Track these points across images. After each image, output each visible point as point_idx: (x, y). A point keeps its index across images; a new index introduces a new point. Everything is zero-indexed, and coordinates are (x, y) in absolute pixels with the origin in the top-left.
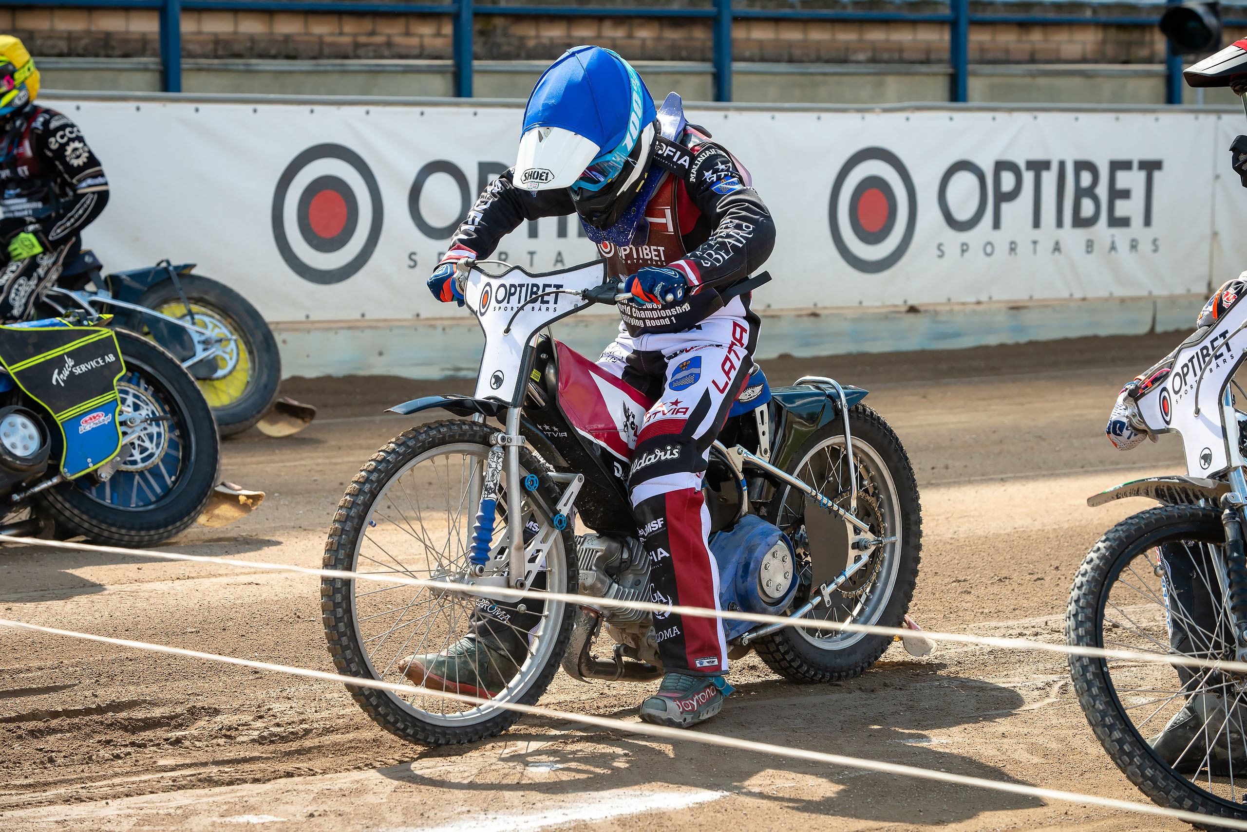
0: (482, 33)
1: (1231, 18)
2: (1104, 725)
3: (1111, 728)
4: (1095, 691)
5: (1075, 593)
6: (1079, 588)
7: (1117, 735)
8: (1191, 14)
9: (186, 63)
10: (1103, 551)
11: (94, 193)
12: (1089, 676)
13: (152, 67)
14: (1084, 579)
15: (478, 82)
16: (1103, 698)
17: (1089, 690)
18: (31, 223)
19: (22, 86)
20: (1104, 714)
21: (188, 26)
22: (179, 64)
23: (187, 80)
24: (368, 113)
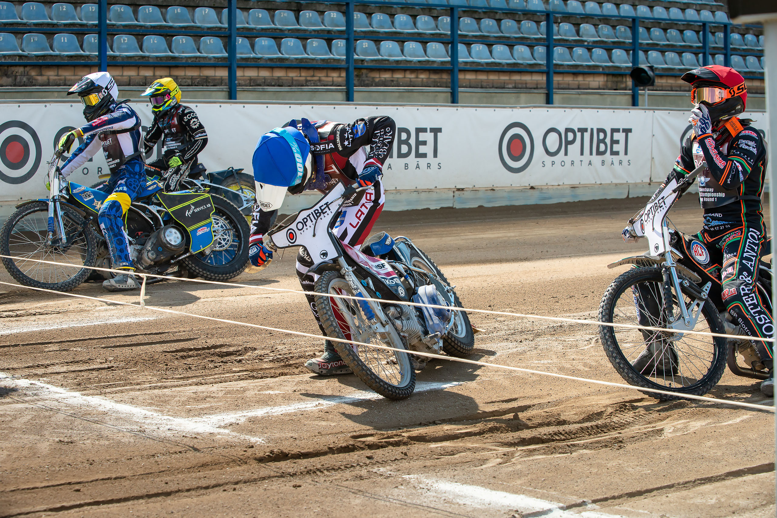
0: (357, 76)
1: (657, 72)
2: (613, 357)
3: (615, 358)
4: (609, 343)
5: (602, 304)
6: (604, 302)
7: (618, 360)
8: (643, 70)
9: (239, 88)
10: (613, 286)
11: (201, 139)
12: (607, 337)
13: (225, 90)
14: (605, 298)
15: (356, 95)
16: (612, 346)
17: (607, 343)
18: (178, 152)
19: (174, 97)
20: (612, 352)
21: (239, 73)
22: (236, 88)
23: (238, 95)
24: (312, 108)
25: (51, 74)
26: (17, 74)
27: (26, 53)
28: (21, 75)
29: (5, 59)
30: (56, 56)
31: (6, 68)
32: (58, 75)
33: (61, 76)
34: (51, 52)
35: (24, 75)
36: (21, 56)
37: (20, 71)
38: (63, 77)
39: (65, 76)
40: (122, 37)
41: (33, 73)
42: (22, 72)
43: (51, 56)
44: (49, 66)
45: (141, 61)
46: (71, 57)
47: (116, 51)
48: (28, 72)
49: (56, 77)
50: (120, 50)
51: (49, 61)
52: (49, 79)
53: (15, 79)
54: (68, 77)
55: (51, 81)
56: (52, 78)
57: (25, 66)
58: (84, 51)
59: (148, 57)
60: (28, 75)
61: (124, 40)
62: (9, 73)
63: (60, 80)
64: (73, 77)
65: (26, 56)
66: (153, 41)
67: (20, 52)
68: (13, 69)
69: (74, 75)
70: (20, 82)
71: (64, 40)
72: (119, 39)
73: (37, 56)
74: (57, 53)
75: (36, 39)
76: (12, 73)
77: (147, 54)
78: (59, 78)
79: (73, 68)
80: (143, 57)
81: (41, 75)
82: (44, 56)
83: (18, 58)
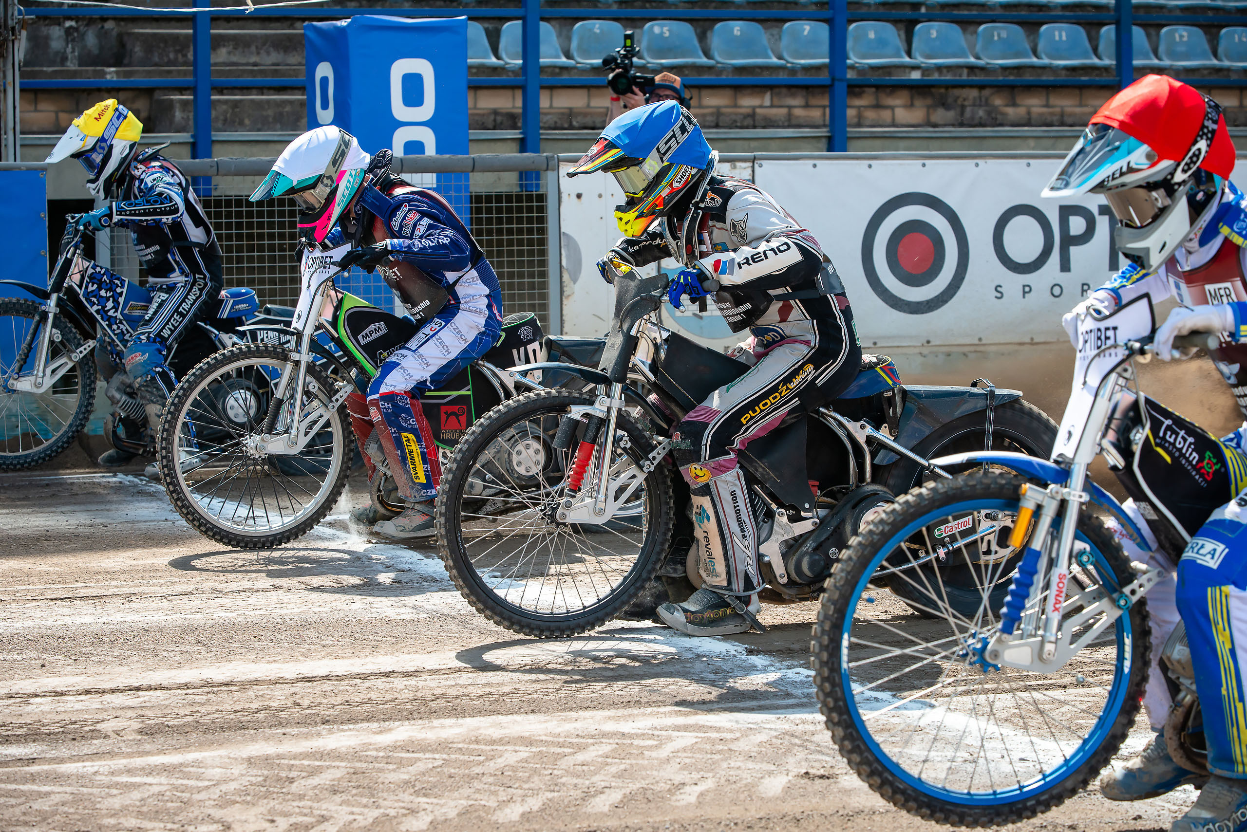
25: (1034, 104)
26: (966, 103)
27: (981, 63)
28: (974, 105)
29: (941, 74)
30: (1044, 68)
31: (943, 90)
32: (1047, 106)
33: (1053, 107)
34: (1034, 60)
35: (980, 106)
36: (972, 68)
37: (971, 97)
38: (1058, 110)
39: (1062, 107)
40: (1176, 30)
41: (998, 101)
42: (974, 98)
43: (1033, 67)
44: (1030, 88)
45: (1214, 77)
46: (1073, 69)
47: (1164, 57)
48: (987, 100)
49: (1044, 110)
50: (1173, 55)
51: (1028, 78)
52: (1029, 113)
53: (962, 114)
54: (1069, 110)
55: (1034, 116)
56: (1036, 110)
57: (981, 87)
58: (1100, 58)
59: (1228, 70)
60: (987, 104)
61: (1181, 36)
62: (950, 100)
63: (1052, 114)
64: (1078, 110)
65: (982, 69)
66: (1240, 39)
67: (972, 60)
68: (956, 92)
69: (1081, 105)
70: (973, 118)
71: (1060, 36)
72: (1171, 34)
73: (1005, 68)
74: (1046, 61)
75: (1004, 34)
76: (956, 101)
77: (1226, 63)
78: (1050, 110)
79: (1077, 92)
80: (1218, 70)
81: (1014, 105)
82: (1018, 68)
83: (965, 71)
